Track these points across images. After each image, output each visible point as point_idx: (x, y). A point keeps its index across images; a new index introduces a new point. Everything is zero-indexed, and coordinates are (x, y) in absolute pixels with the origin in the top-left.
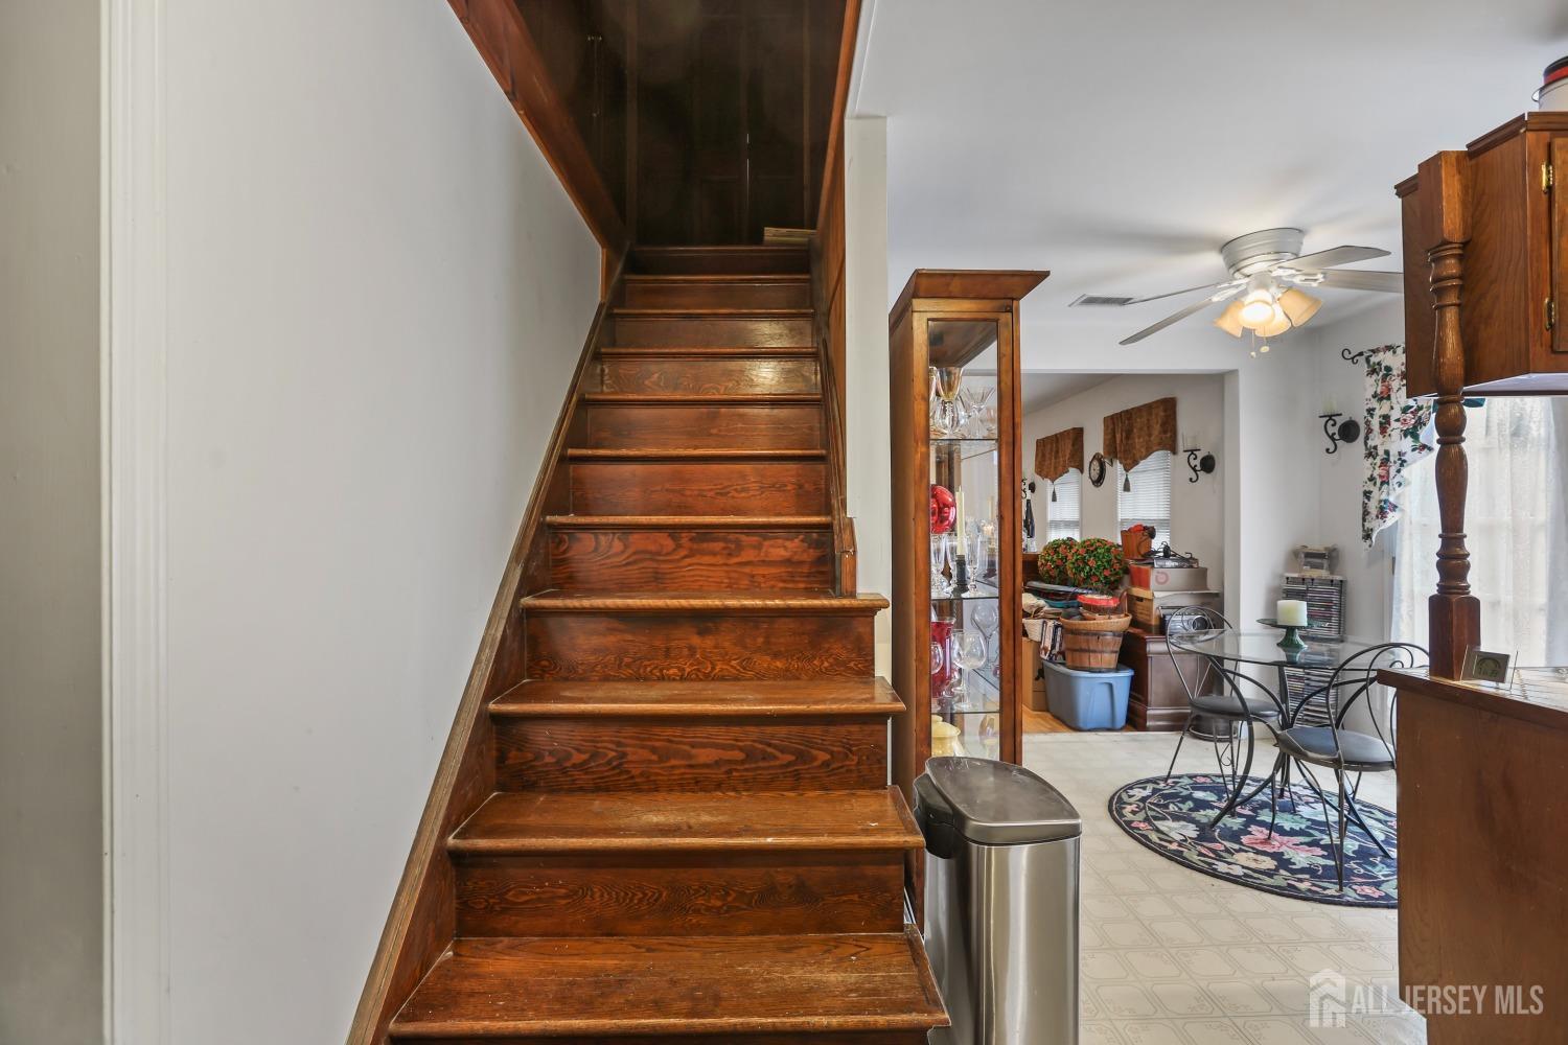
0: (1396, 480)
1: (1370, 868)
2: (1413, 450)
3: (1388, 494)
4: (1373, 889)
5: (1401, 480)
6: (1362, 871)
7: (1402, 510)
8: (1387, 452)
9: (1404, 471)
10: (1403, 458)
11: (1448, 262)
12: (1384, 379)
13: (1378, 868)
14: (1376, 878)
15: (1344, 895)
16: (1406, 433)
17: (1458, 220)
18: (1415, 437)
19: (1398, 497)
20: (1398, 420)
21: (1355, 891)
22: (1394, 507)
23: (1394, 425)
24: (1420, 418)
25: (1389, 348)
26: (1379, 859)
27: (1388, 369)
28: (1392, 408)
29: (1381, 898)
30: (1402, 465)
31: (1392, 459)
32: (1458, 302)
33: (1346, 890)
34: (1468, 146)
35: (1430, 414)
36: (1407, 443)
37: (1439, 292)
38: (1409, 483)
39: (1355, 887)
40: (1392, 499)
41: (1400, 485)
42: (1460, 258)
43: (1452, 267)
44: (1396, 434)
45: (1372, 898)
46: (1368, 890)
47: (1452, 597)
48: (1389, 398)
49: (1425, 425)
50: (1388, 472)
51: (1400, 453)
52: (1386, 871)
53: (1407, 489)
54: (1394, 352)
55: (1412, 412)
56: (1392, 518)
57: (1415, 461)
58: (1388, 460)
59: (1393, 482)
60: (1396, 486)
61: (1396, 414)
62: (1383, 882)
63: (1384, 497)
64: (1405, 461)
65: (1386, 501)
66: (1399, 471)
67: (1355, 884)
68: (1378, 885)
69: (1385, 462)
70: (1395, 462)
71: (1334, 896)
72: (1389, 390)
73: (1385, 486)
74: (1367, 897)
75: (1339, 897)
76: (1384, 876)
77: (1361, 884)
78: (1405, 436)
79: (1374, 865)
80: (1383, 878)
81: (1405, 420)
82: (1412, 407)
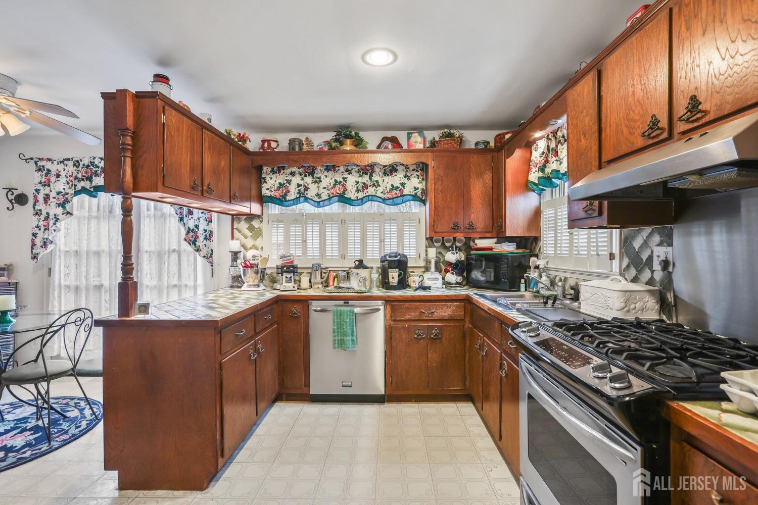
0: (53, 228)
1: (60, 427)
2: (63, 214)
3: (49, 235)
4: (65, 435)
5: (56, 228)
6: (56, 430)
7: (56, 244)
8: (48, 214)
9: (58, 224)
10: (58, 217)
11: (128, 138)
12: (46, 175)
13: (63, 425)
14: (65, 430)
15: (52, 446)
16: (59, 205)
17: (132, 121)
18: (64, 207)
19: (54, 237)
20: (54, 198)
21: (57, 441)
22: (51, 242)
23: (52, 200)
24: (67, 198)
25: (49, 160)
26: (62, 421)
27: (49, 171)
28: (51, 191)
29: (70, 437)
30: (56, 221)
31: (51, 217)
32: (131, 156)
33: (53, 443)
34: (136, 92)
35: (72, 197)
36: (60, 210)
37: (124, 150)
38: (60, 230)
39: (56, 439)
40: (50, 238)
41: (55, 231)
42: (132, 138)
43: (129, 140)
44: (53, 205)
45: (67, 440)
46: (63, 437)
47: (128, 282)
48: (49, 185)
49: (69, 202)
50: (48, 224)
51: (55, 215)
52: (68, 424)
53: (58, 234)
54: (52, 163)
55: (62, 195)
56: (50, 247)
57: (64, 220)
58: (48, 217)
59: (51, 229)
60: (53, 231)
61: (53, 194)
62: (69, 429)
63: (46, 236)
64: (59, 219)
65: (47, 239)
66: (55, 224)
67: (55, 438)
68: (66, 432)
69: (47, 218)
70: (52, 219)
71: (47, 450)
72: (49, 181)
73: (47, 231)
74: (64, 440)
75: (50, 448)
76: (67, 427)
77: (58, 436)
78: (59, 207)
79: (61, 425)
80: (68, 428)
81: (58, 198)
82: (62, 192)
